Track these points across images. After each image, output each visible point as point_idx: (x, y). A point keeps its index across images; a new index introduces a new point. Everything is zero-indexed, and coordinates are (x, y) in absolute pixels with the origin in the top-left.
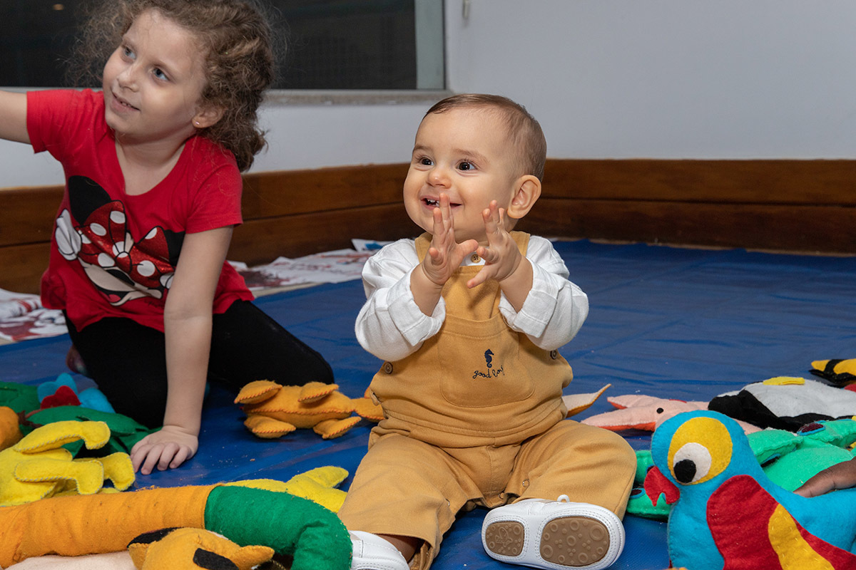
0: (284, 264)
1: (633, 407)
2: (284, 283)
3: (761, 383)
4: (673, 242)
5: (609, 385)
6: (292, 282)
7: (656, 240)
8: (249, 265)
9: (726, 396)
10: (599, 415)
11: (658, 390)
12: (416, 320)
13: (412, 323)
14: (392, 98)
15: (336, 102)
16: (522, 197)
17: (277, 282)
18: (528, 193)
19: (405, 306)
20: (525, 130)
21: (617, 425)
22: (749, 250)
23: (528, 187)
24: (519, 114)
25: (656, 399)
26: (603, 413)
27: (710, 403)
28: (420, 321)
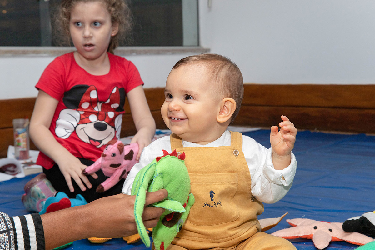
1: (301, 225)
3: (372, 212)
4: (326, 130)
5: (287, 213)
7: (316, 129)
9: (353, 220)
10: (281, 230)
11: (315, 215)
14: (169, 51)
15: (138, 53)
16: (226, 109)
18: (229, 107)
21: (291, 236)
22: (368, 135)
23: (229, 105)
25: (314, 221)
26: (284, 229)
27: (343, 224)
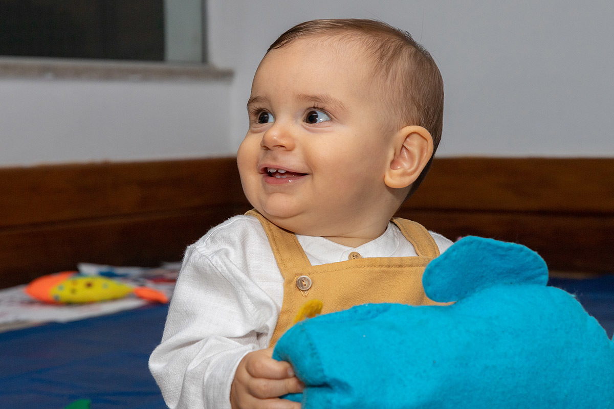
14: (134, 72)
16: (407, 157)
18: (415, 151)
20: (404, 63)
23: (414, 145)
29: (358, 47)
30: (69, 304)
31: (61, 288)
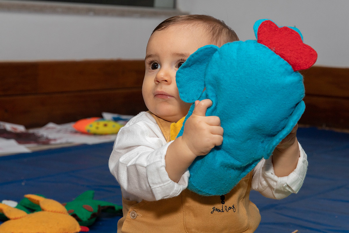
0: (53, 128)
2: (52, 142)
6: (58, 142)
7: (324, 125)
8: (27, 127)
12: (163, 182)
13: (160, 183)
15: (97, 13)
17: (47, 141)
19: (158, 170)
20: (224, 37)
24: (219, 27)
28: (165, 184)
29: (202, 30)
30: (95, 134)
31: (91, 126)
